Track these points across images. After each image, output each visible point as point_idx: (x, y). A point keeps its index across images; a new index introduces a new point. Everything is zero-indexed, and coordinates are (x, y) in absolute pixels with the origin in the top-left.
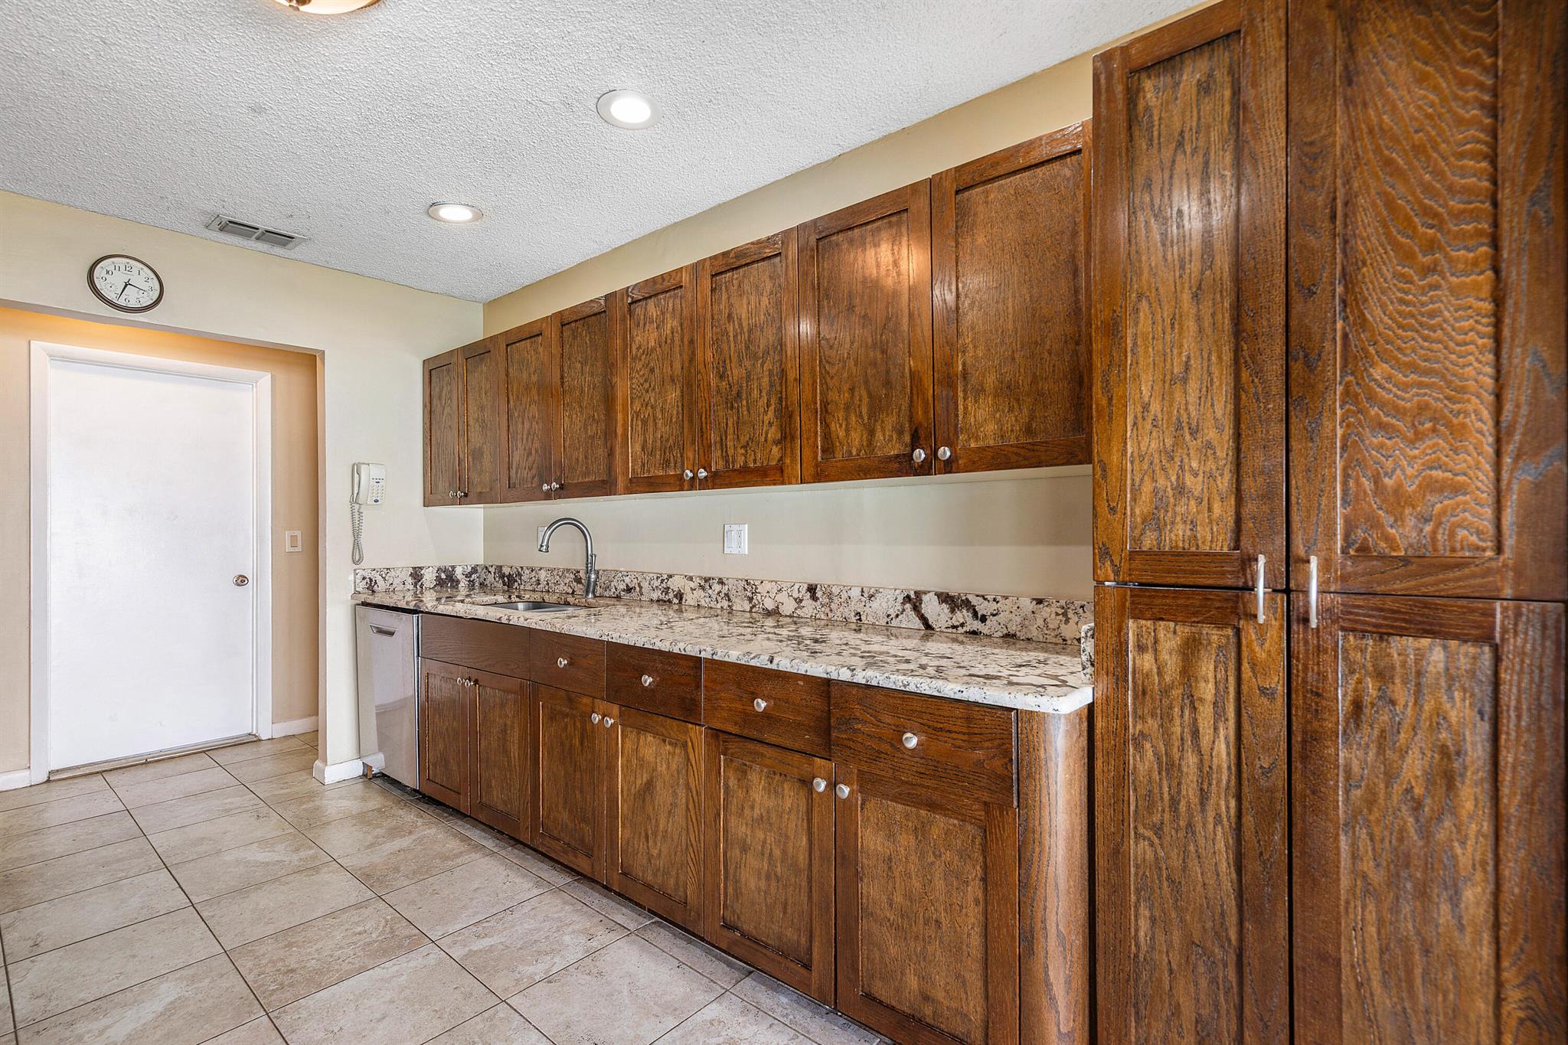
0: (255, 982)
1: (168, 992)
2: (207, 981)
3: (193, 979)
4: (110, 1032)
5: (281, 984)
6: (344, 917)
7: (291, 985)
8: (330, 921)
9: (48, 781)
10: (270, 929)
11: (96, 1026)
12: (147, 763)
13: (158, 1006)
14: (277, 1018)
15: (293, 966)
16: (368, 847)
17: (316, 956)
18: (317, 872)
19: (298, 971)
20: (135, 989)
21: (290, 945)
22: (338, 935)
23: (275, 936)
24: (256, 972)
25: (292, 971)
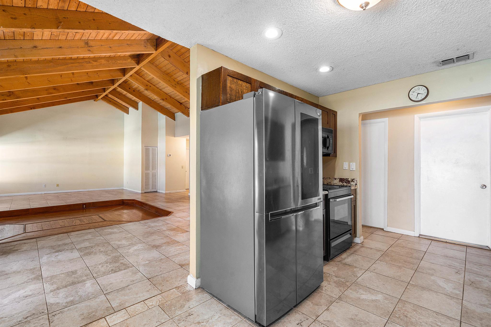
0: (396, 311)
1: (379, 297)
2: (388, 301)
3: (386, 299)
4: (362, 296)
5: (400, 317)
6: (440, 317)
7: (401, 319)
8: (435, 314)
9: (419, 237)
10: (416, 303)
11: (362, 292)
12: (446, 242)
13: (374, 298)
14: (389, 323)
15: (408, 316)
16: (481, 305)
17: (417, 319)
18: (451, 299)
19: (407, 318)
20: (376, 291)
21: (415, 310)
22: (431, 320)
23: (414, 305)
24: (399, 309)
25: (406, 317)
